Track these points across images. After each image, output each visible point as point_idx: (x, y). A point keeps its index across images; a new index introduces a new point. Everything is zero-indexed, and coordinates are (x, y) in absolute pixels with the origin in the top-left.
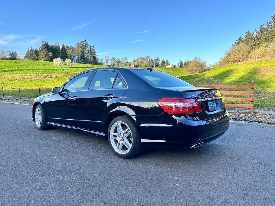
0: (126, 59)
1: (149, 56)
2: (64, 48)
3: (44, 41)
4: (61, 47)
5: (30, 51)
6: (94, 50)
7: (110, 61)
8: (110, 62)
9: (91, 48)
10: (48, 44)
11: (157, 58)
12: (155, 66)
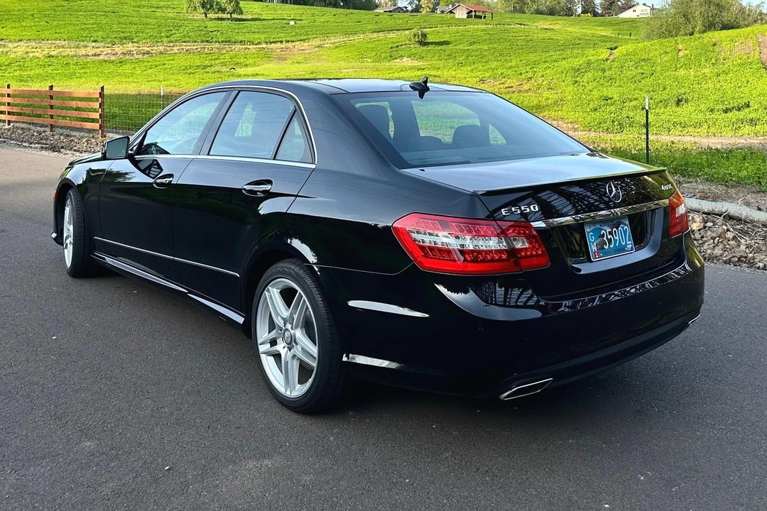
12: (579, 11)
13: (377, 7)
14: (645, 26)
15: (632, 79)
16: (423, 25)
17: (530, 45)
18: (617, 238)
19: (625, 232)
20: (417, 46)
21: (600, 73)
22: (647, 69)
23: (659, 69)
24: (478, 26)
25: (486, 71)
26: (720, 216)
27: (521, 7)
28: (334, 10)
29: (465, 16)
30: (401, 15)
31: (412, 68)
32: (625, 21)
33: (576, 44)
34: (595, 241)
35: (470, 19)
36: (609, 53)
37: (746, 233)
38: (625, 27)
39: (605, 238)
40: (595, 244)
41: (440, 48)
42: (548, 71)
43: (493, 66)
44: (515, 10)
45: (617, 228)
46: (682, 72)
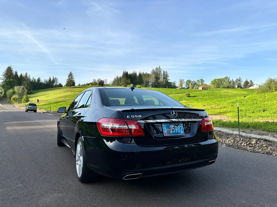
0: (202, 81)
1: (228, 77)
2: (140, 75)
3: (125, 71)
4: (138, 74)
5: (116, 79)
6: (167, 75)
7: (185, 83)
8: (185, 85)
9: (164, 73)
10: (127, 72)
11: (238, 78)
12: (237, 87)
13: (177, 87)
14: (257, 91)
15: (250, 105)
16: (189, 92)
17: (221, 97)
18: (177, 129)
19: (181, 128)
20: (187, 97)
21: (240, 103)
22: (255, 102)
23: (259, 102)
24: (205, 92)
25: (206, 103)
26: (263, 140)
27: (219, 86)
28: (165, 89)
29: (202, 89)
30: (183, 89)
31: (185, 103)
32: (251, 90)
33: (235, 96)
34: (166, 129)
35: (203, 90)
36: (244, 98)
37: (271, 145)
38: (251, 91)
39: (171, 129)
40: (166, 130)
41: (194, 98)
42: (224, 103)
43: (208, 102)
44: (217, 87)
45: (177, 126)
46: (266, 103)
